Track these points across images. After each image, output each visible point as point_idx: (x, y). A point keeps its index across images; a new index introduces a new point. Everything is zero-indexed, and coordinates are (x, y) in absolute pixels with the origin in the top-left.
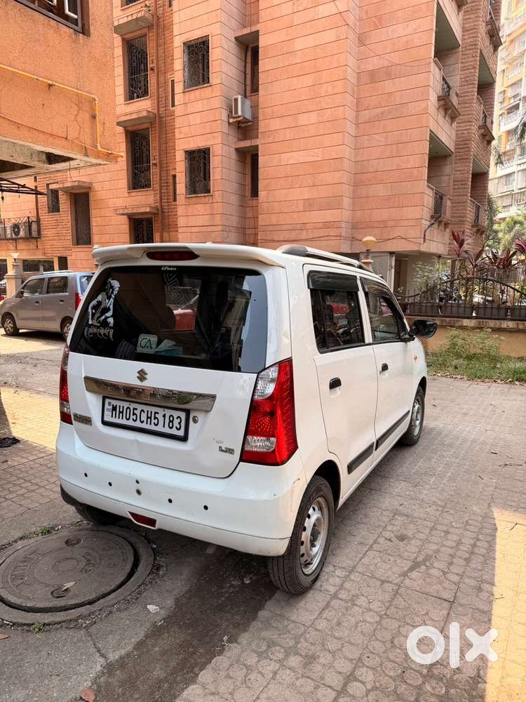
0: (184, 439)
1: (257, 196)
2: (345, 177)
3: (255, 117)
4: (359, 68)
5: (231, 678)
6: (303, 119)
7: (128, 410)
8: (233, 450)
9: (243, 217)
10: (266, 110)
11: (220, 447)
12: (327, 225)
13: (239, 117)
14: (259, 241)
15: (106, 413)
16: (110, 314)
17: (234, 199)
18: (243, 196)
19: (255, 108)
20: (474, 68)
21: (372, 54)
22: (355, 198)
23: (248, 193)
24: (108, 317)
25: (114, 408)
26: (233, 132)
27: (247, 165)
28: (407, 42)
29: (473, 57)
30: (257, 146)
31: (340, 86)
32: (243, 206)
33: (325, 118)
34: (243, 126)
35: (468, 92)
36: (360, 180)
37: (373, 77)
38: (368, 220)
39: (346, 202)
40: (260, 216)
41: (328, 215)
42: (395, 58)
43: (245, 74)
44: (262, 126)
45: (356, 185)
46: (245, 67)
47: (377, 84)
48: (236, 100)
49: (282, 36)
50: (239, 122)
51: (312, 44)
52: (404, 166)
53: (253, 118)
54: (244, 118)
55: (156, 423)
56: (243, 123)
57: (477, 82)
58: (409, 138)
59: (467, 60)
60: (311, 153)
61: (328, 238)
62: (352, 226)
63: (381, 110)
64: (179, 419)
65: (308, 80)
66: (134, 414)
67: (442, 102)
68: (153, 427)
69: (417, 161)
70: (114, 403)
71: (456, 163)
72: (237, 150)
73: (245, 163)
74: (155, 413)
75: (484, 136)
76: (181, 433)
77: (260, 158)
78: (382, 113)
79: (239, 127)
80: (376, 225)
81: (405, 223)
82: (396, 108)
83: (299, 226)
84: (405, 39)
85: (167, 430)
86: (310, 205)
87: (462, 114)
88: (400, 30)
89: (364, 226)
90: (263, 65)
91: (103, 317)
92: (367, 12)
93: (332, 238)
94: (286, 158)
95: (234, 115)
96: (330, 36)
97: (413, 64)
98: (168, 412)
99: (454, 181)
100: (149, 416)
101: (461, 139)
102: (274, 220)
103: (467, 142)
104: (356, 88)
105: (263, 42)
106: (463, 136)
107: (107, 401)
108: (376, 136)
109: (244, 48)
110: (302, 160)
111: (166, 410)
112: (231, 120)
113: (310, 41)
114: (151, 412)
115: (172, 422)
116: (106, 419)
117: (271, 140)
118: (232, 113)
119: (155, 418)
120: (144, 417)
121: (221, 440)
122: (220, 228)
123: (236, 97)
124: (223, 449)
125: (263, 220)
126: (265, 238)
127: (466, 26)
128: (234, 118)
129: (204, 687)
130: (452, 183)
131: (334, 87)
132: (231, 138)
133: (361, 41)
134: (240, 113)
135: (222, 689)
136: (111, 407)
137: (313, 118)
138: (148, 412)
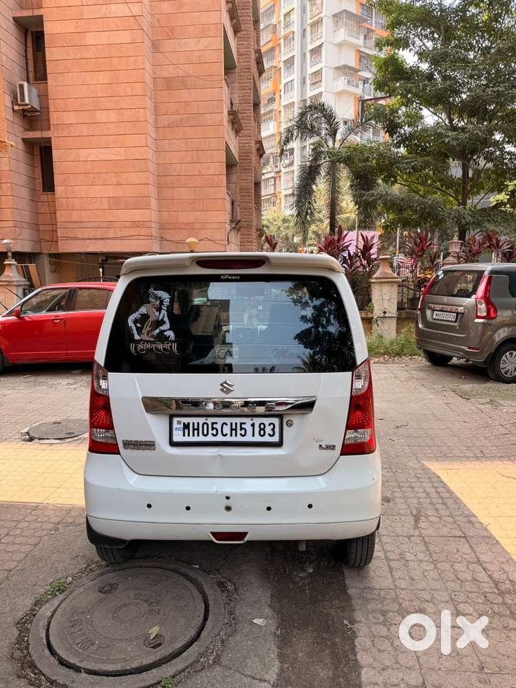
0: (279, 444)
1: (54, 191)
2: (151, 179)
3: (45, 108)
4: (155, 73)
5: (383, 651)
6: (101, 116)
7: (205, 426)
8: (334, 446)
9: (36, 213)
10: (57, 101)
11: (321, 446)
12: (136, 224)
13: (27, 105)
14: (59, 239)
15: (175, 433)
16: (166, 326)
17: (25, 193)
18: (33, 190)
19: (44, 97)
20: (250, 89)
21: (168, 62)
22: (160, 199)
23: (39, 187)
24: (165, 331)
25: (186, 426)
26: (18, 120)
27: (36, 158)
28: (199, 57)
29: (248, 79)
30: (50, 138)
31: (139, 89)
32: (34, 200)
33: (125, 118)
34: (29, 115)
35: (246, 110)
36: (164, 181)
37: (169, 84)
38: (175, 221)
39: (153, 203)
40: (58, 213)
41: (136, 215)
42: (190, 70)
43: (26, 58)
44: (54, 118)
45: (160, 187)
46: (26, 51)
47: (174, 92)
48: (21, 87)
49: (70, 27)
50: (24, 110)
51: (105, 41)
52: (204, 172)
53: (41, 108)
54: (32, 107)
55: (243, 434)
56: (29, 112)
57: (252, 102)
58: (207, 146)
59: (244, 81)
60: (113, 151)
61: (139, 237)
62: (160, 226)
63: (180, 117)
64: (272, 426)
65: (103, 78)
66: (213, 429)
67: (232, 117)
68: (239, 439)
69: (216, 168)
70: (186, 420)
71: (241, 173)
72: (24, 140)
73: (33, 155)
74: (241, 424)
75: (258, 150)
76: (276, 439)
77: (54, 152)
78: (181, 120)
79: (24, 116)
80: (183, 226)
81: (211, 226)
82: (194, 118)
83: (105, 225)
84: (197, 54)
85: (257, 438)
86: (115, 203)
87: (244, 128)
88: (192, 44)
89: (171, 227)
90: (51, 54)
91: (157, 331)
92: (158, 20)
93: (143, 237)
94: (83, 154)
95: (19, 102)
96: (125, 37)
97: (206, 78)
98: (257, 421)
99: (240, 189)
100: (234, 427)
101: (243, 151)
102: (75, 216)
103: (248, 154)
104: (153, 92)
105: (48, 28)
106: (244, 148)
107: (175, 420)
108: (177, 141)
109: (24, 31)
110: (102, 157)
111: (254, 418)
112: (16, 108)
113: (104, 38)
114: (236, 424)
115: (264, 430)
116: (175, 439)
117: (65, 133)
118: (17, 100)
119: (241, 429)
120: (227, 430)
121: (322, 438)
122: (11, 224)
123: (21, 83)
124: (324, 446)
125: (61, 216)
126: (66, 235)
127: (241, 50)
128: (20, 105)
129: (372, 667)
130: (238, 191)
131: (132, 89)
132: (16, 126)
133: (155, 47)
134: (27, 101)
135: (387, 663)
136: (182, 426)
137: (113, 116)
138: (231, 424)
